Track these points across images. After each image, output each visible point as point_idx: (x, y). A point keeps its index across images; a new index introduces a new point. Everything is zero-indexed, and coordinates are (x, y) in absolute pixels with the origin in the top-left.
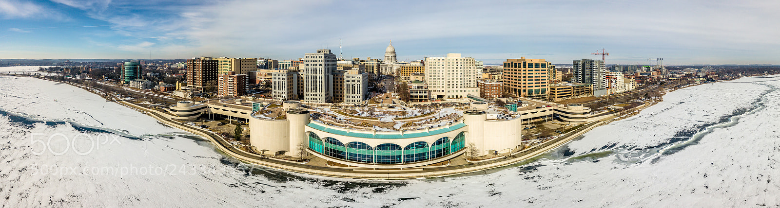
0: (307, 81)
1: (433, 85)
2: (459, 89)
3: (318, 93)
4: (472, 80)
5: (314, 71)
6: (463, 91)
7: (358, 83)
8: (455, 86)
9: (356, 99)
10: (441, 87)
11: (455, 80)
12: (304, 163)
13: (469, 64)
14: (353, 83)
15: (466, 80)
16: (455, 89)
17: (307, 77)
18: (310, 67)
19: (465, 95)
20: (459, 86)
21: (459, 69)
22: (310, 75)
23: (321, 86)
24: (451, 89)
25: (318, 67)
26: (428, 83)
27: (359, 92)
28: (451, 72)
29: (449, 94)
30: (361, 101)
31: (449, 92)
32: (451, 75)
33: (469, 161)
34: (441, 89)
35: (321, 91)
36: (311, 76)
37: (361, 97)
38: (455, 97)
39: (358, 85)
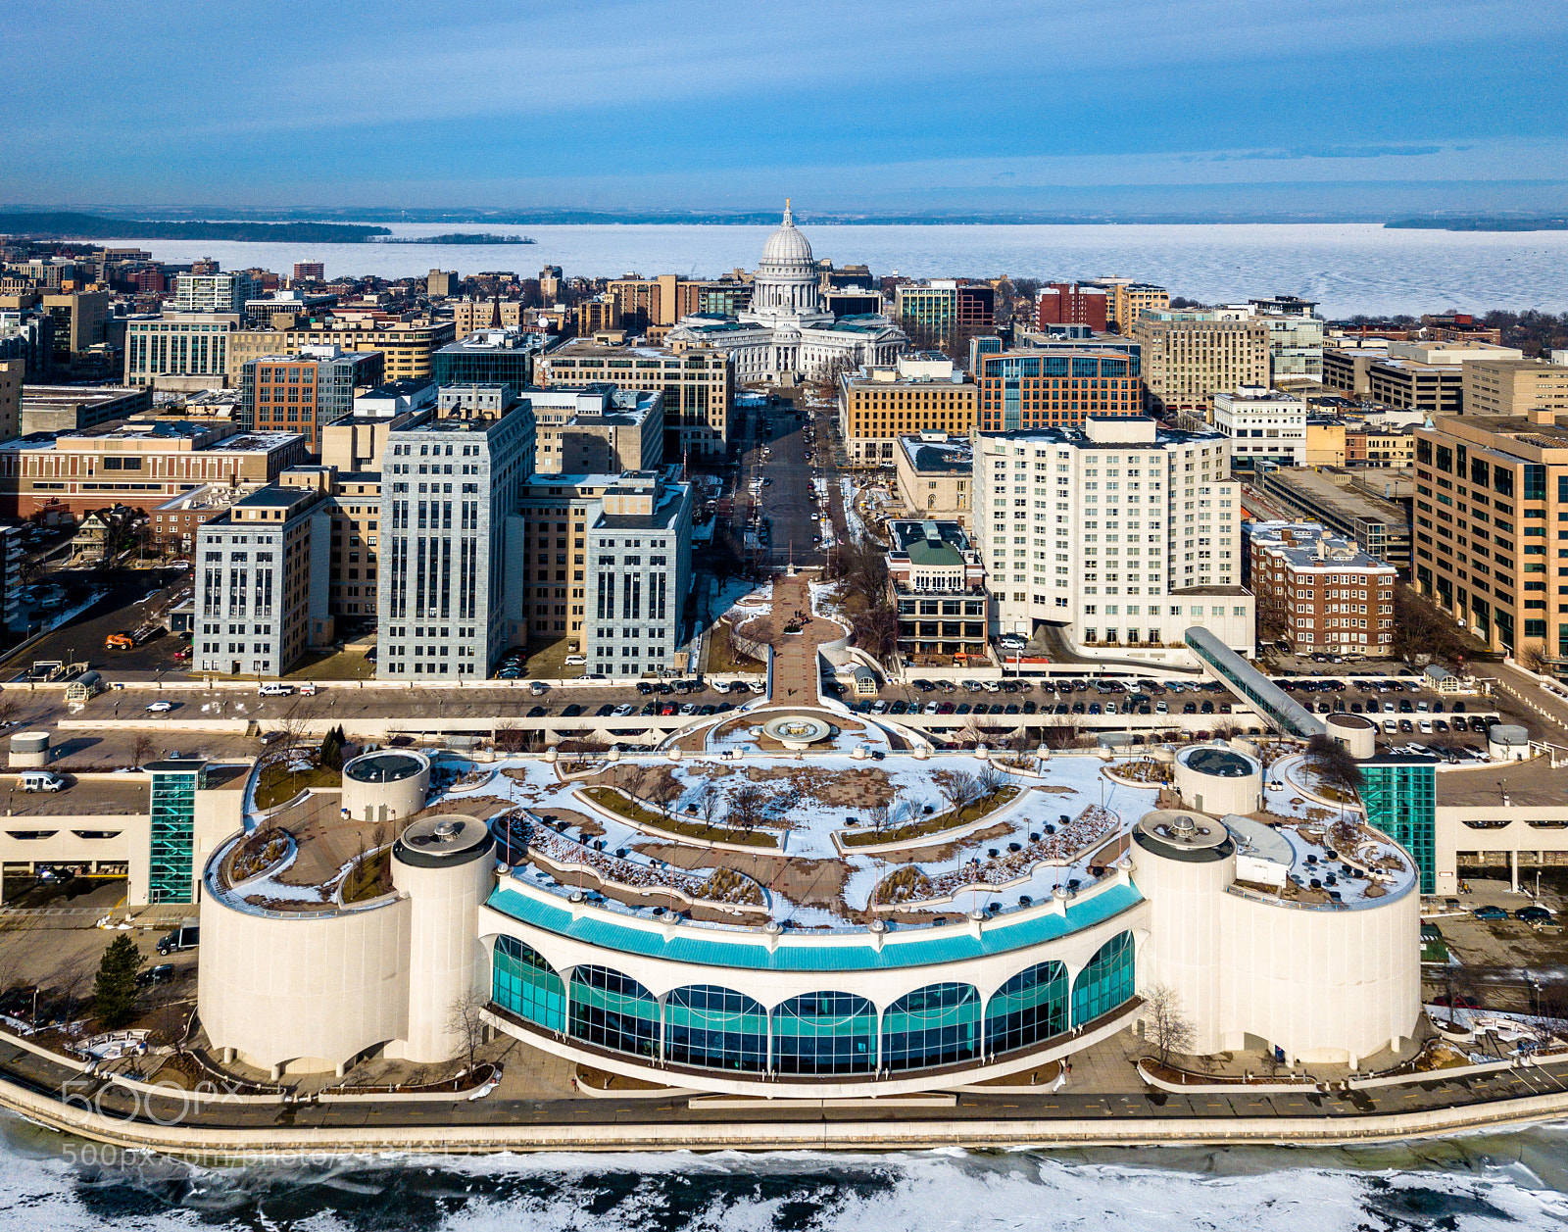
0: (398, 564)
1: (1009, 571)
2: (1144, 600)
3: (454, 622)
4: (1215, 548)
5: (435, 514)
6: (1165, 611)
7: (657, 569)
8: (1122, 584)
9: (644, 642)
10: (1051, 582)
11: (1123, 558)
12: (483, 1091)
13: (1198, 471)
14: (631, 569)
15: (1180, 551)
16: (1123, 600)
17: (399, 548)
18: (413, 498)
19: (1173, 629)
20: (1144, 584)
21: (1144, 504)
22: (412, 533)
23: (469, 582)
24: (1101, 600)
25: (457, 498)
26: (989, 560)
27: (657, 608)
28: (1102, 518)
29: (1090, 621)
30: (669, 650)
31: (1090, 609)
32: (1101, 531)
33: (1149, 1079)
34: (1051, 592)
35: (468, 606)
36: (421, 543)
37: (670, 634)
38: (1123, 638)
39: (653, 576)
